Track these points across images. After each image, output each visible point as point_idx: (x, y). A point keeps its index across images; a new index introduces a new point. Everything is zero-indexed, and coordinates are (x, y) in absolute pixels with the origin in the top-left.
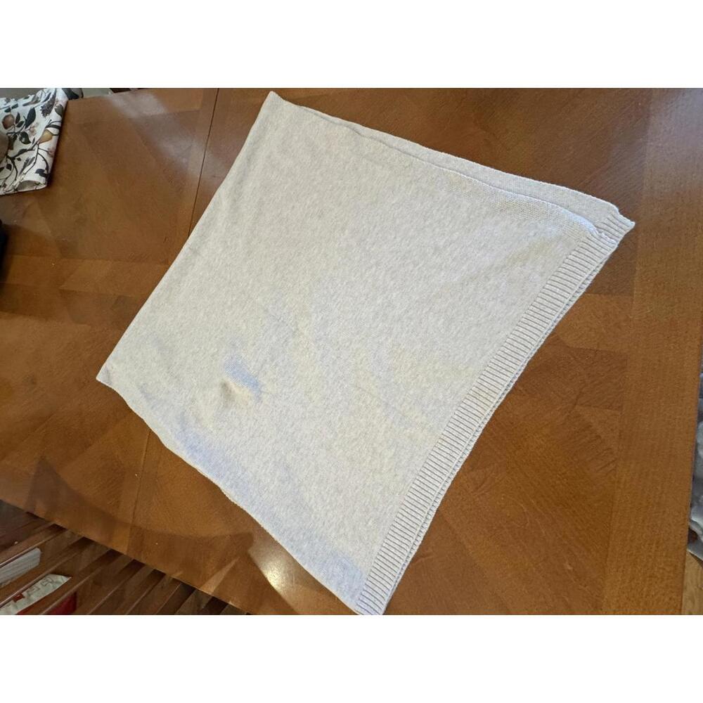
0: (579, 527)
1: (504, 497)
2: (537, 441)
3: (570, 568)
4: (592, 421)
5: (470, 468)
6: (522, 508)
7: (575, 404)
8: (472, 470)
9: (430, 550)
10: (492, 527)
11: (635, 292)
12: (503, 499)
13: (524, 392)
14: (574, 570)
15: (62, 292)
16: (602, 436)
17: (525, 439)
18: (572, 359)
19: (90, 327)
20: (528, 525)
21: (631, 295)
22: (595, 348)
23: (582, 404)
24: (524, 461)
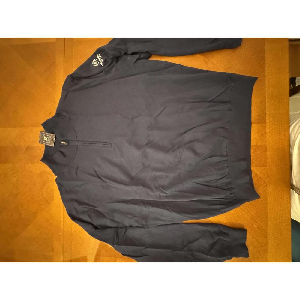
0: (257, 211)
3: (256, 226)
4: (258, 172)
11: (267, 122)
14: (258, 227)
16: (262, 177)
21: (266, 123)
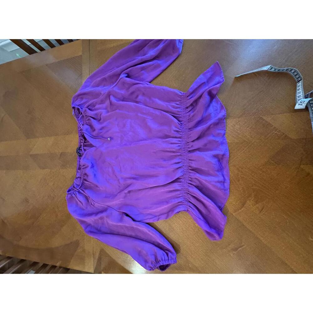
1: (274, 213)
2: (285, 184)
4: (310, 171)
5: (256, 203)
6: (283, 216)
7: (300, 165)
8: (256, 204)
9: (243, 244)
10: (271, 228)
12: (273, 214)
13: (275, 164)
15: (31, 156)
17: (279, 185)
18: (295, 144)
19: (50, 170)
20: (288, 224)
22: (305, 137)
23: (304, 164)
24: (281, 195)
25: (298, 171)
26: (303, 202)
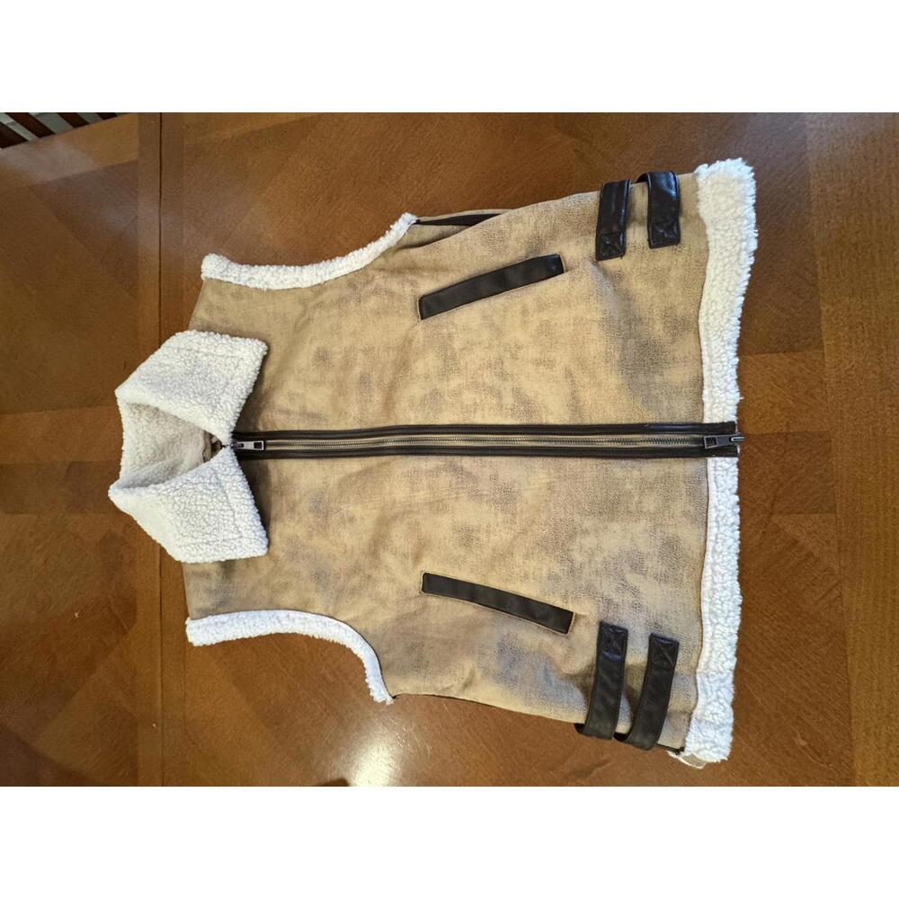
3: (803, 743)
9: (607, 754)
14: (809, 745)
22: (785, 430)
25: (764, 533)
26: (779, 626)
